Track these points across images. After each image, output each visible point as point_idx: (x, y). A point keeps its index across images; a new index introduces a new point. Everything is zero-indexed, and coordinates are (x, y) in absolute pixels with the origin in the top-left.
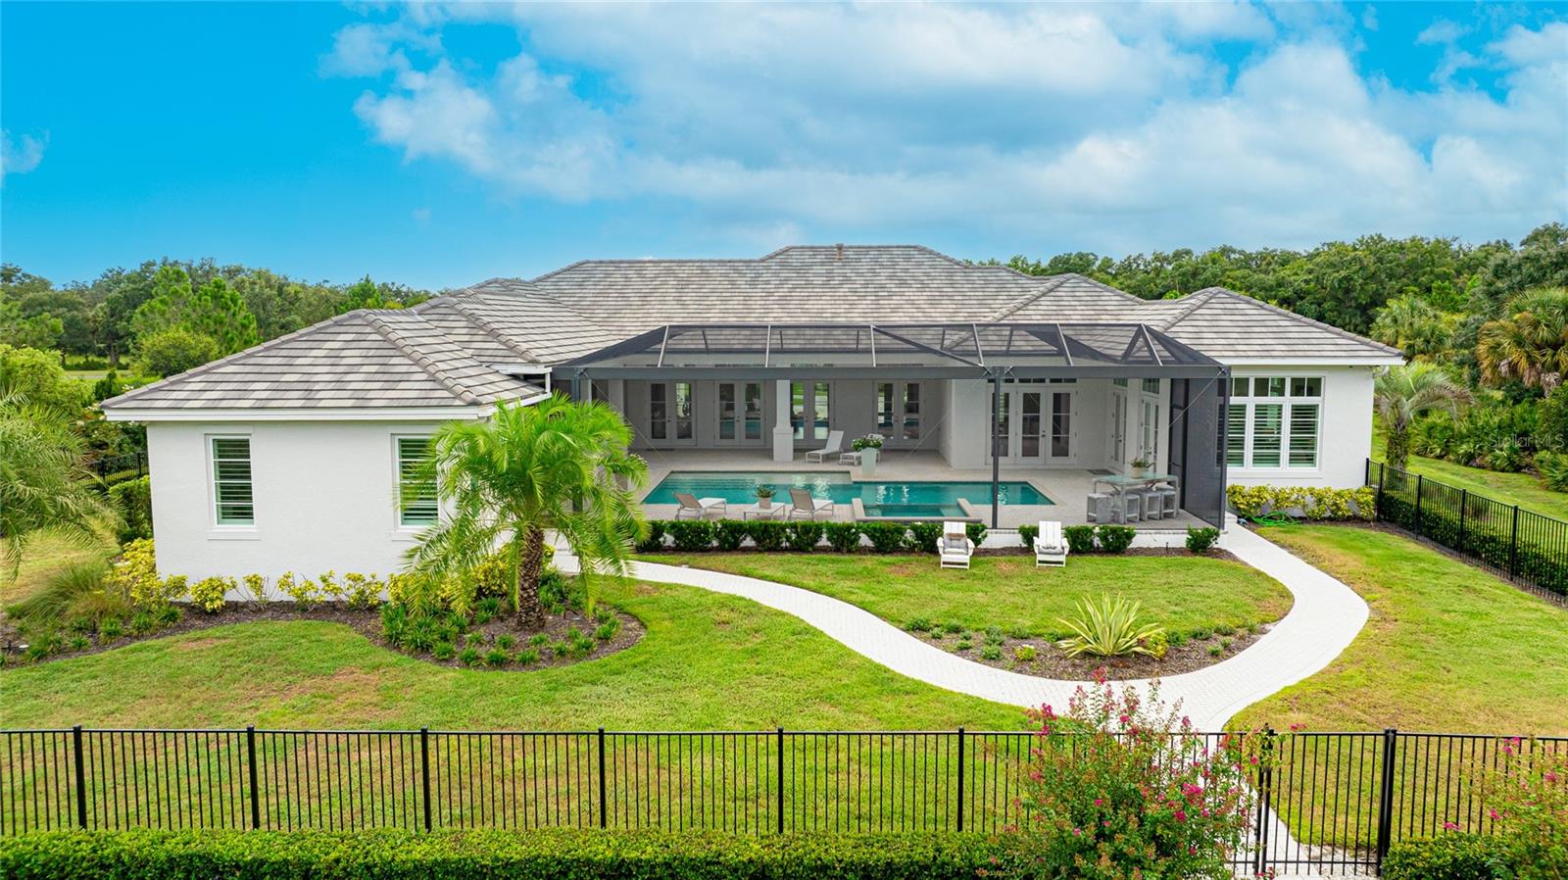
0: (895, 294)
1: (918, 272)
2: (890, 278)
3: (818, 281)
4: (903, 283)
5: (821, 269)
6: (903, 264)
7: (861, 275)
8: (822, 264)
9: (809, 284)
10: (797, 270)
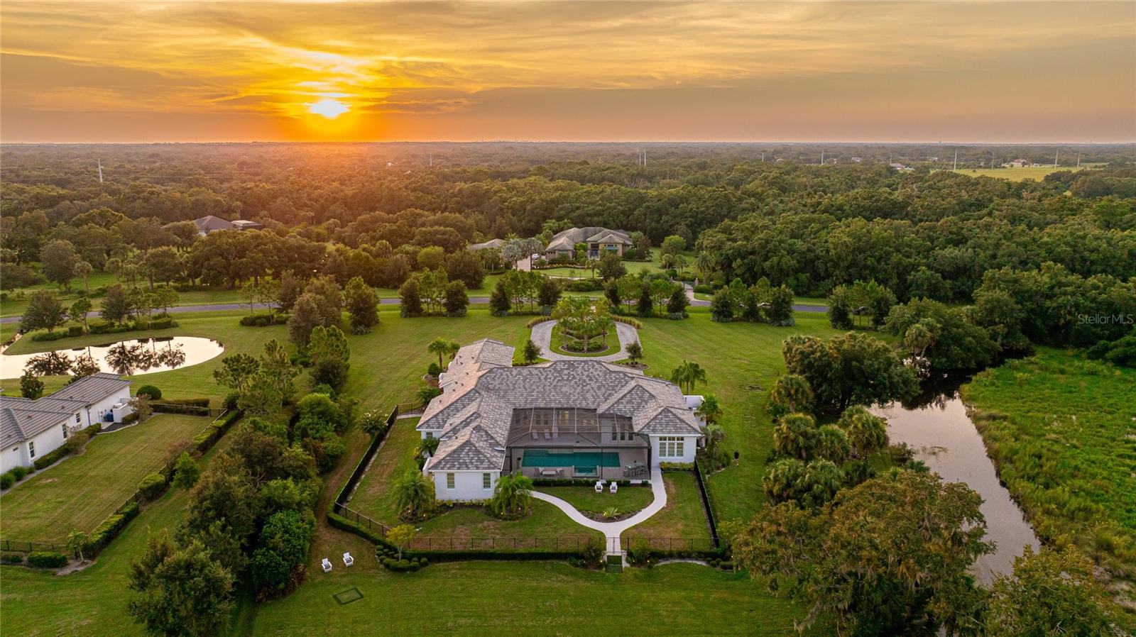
0: (587, 384)
1: (595, 373)
2: (587, 376)
3: (565, 377)
4: (591, 380)
5: (566, 372)
6: (592, 370)
7: (578, 375)
8: (567, 369)
9: (563, 379)
10: (559, 372)
